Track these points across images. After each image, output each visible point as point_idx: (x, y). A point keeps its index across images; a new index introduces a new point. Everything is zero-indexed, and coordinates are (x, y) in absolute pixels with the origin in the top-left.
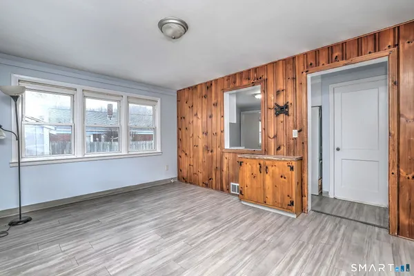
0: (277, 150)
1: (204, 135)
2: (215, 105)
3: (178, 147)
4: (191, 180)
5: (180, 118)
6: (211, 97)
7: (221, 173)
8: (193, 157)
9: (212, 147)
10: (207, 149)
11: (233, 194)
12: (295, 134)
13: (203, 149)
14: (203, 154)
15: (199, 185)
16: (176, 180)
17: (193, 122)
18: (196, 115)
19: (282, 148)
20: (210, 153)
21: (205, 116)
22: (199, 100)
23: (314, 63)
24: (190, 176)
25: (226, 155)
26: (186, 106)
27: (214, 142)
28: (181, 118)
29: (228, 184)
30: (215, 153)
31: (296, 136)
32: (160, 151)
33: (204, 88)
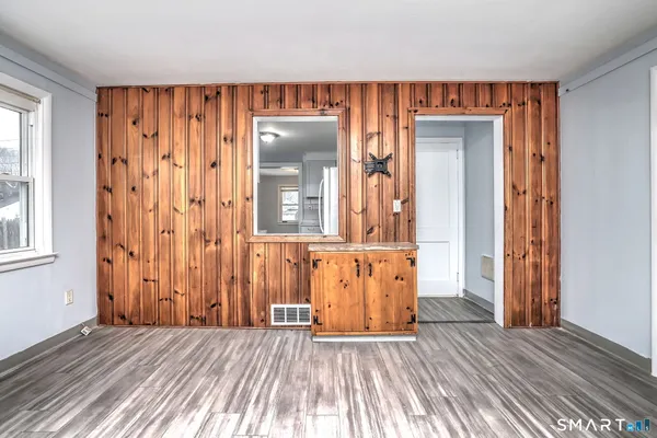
0: (368, 233)
1: (195, 206)
2: (229, 140)
3: (103, 236)
4: (148, 316)
5: (107, 159)
7: (244, 289)
8: (157, 258)
9: (219, 233)
10: (204, 237)
11: (277, 328)
12: (397, 206)
13: (192, 238)
14: (193, 250)
15: (177, 324)
16: (96, 325)
17: (156, 172)
18: (169, 157)
19: (376, 230)
20: (212, 247)
21: (197, 161)
22: (179, 124)
23: (424, 100)
24: (148, 308)
25: (259, 249)
27: (224, 222)
28: (111, 159)
29: (264, 307)
30: (227, 245)
31: (399, 210)
33: (196, 98)
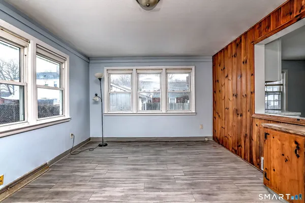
1: (234, 97)
2: (245, 62)
3: (214, 109)
4: (222, 141)
6: (241, 54)
7: (251, 142)
8: (225, 119)
9: (242, 110)
10: (237, 112)
13: (233, 112)
14: (233, 117)
15: (229, 149)
16: (212, 139)
17: (224, 84)
18: (227, 76)
20: (240, 118)
21: (235, 76)
22: (230, 61)
24: (222, 138)
25: (257, 122)
26: (219, 69)
27: (244, 106)
28: (215, 81)
29: (258, 157)
30: (244, 117)
32: (194, 112)
33: (234, 47)
